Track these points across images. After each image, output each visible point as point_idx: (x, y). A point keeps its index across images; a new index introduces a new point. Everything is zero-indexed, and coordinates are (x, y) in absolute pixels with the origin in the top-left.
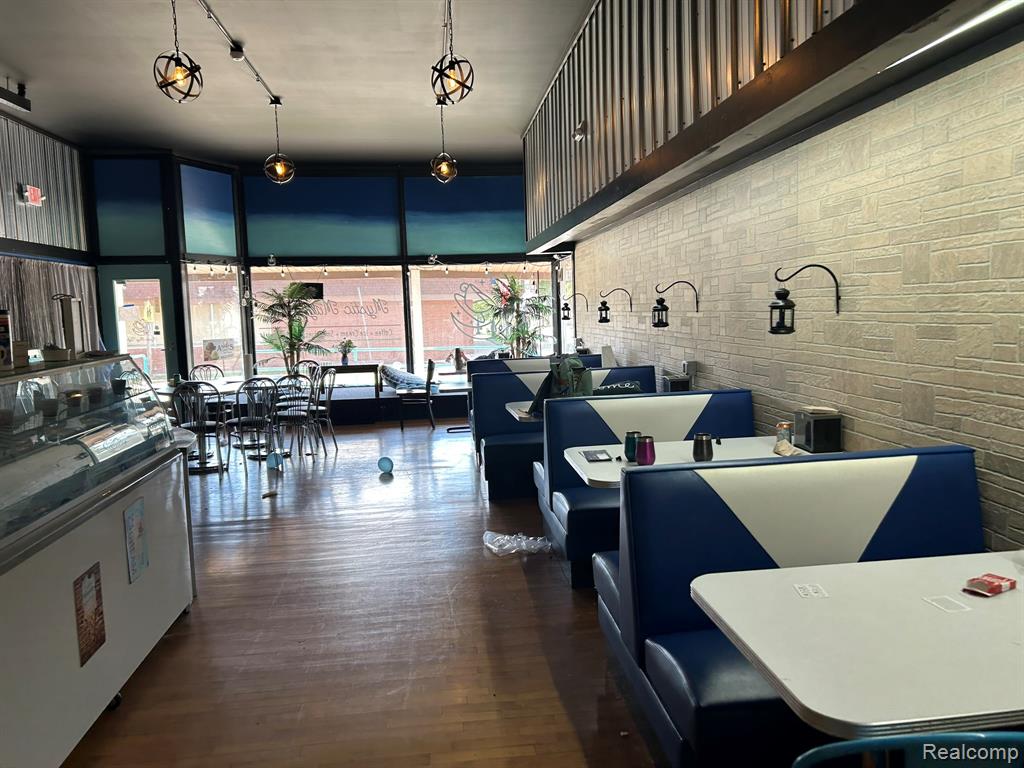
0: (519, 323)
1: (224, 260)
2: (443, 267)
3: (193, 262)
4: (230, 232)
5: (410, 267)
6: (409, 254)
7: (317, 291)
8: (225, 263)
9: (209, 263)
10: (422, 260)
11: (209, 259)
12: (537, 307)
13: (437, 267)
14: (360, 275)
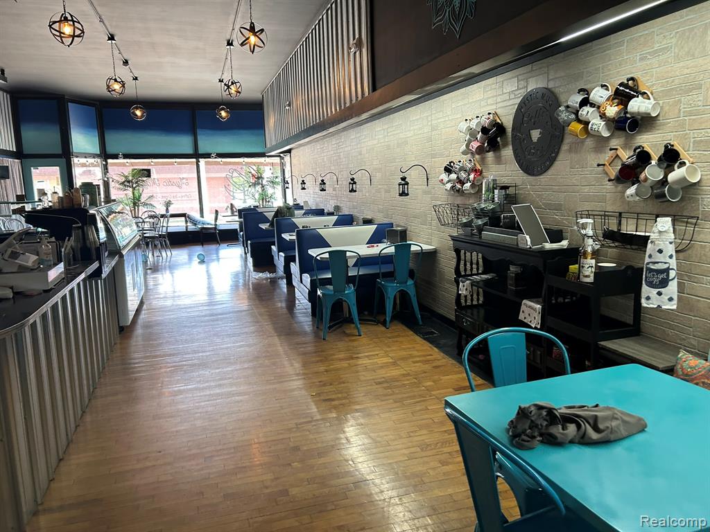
0: (263, 190)
1: (94, 156)
2: (219, 160)
3: (77, 157)
4: (96, 140)
5: (200, 160)
6: (200, 152)
7: (147, 173)
8: (94, 158)
9: (86, 157)
10: (207, 156)
11: (86, 155)
12: (272, 182)
13: (216, 160)
14: (172, 164)
